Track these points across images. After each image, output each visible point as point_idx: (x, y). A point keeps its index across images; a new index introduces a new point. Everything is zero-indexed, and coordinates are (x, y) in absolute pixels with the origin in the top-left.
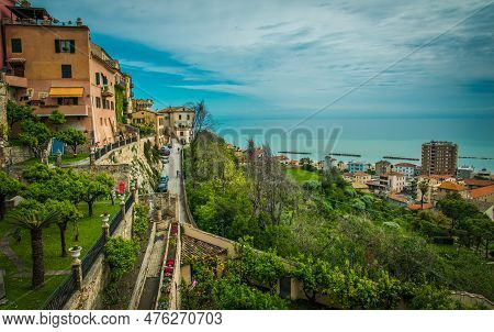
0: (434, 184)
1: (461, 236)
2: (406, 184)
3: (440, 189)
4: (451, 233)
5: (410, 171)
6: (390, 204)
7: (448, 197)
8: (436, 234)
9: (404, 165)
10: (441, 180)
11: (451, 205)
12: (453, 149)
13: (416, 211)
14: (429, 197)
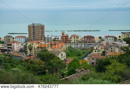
0: (35, 45)
1: (49, 69)
2: (22, 47)
3: (38, 47)
4: (45, 68)
5: (23, 40)
6: (14, 59)
7: (42, 51)
8: (38, 70)
9: (19, 37)
10: (38, 43)
11: (44, 55)
12: (42, 27)
13: (27, 60)
14: (33, 52)
